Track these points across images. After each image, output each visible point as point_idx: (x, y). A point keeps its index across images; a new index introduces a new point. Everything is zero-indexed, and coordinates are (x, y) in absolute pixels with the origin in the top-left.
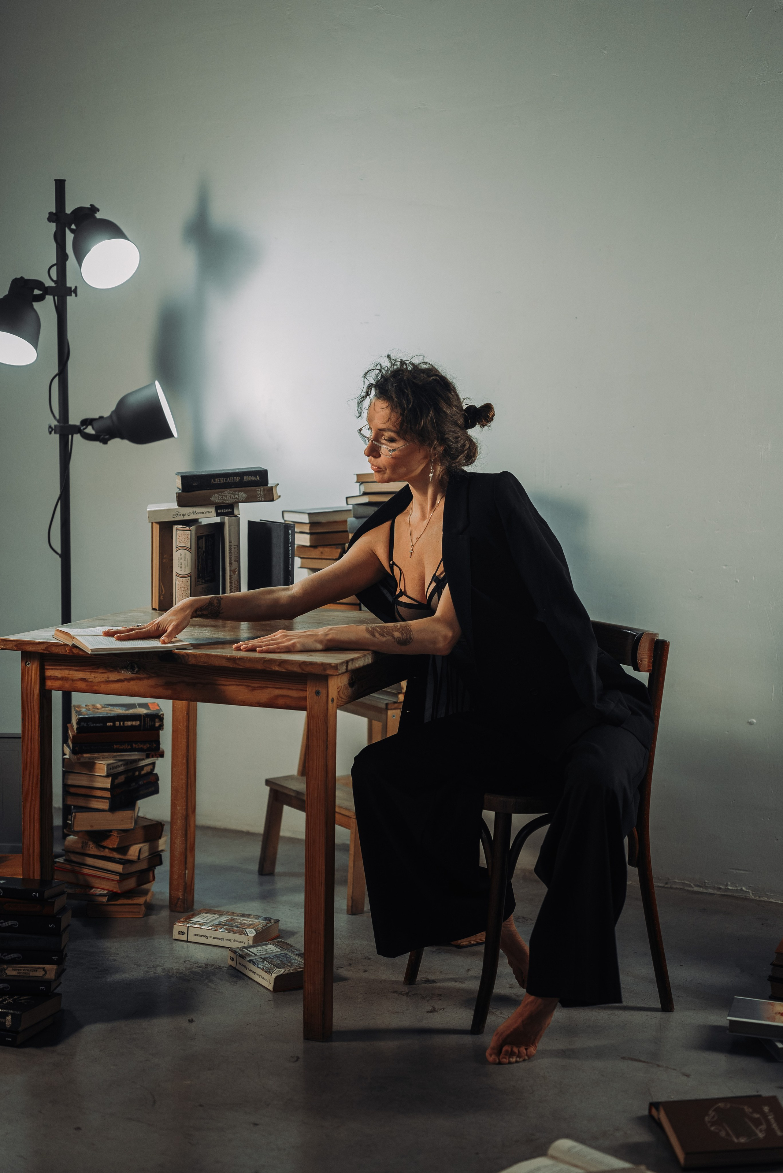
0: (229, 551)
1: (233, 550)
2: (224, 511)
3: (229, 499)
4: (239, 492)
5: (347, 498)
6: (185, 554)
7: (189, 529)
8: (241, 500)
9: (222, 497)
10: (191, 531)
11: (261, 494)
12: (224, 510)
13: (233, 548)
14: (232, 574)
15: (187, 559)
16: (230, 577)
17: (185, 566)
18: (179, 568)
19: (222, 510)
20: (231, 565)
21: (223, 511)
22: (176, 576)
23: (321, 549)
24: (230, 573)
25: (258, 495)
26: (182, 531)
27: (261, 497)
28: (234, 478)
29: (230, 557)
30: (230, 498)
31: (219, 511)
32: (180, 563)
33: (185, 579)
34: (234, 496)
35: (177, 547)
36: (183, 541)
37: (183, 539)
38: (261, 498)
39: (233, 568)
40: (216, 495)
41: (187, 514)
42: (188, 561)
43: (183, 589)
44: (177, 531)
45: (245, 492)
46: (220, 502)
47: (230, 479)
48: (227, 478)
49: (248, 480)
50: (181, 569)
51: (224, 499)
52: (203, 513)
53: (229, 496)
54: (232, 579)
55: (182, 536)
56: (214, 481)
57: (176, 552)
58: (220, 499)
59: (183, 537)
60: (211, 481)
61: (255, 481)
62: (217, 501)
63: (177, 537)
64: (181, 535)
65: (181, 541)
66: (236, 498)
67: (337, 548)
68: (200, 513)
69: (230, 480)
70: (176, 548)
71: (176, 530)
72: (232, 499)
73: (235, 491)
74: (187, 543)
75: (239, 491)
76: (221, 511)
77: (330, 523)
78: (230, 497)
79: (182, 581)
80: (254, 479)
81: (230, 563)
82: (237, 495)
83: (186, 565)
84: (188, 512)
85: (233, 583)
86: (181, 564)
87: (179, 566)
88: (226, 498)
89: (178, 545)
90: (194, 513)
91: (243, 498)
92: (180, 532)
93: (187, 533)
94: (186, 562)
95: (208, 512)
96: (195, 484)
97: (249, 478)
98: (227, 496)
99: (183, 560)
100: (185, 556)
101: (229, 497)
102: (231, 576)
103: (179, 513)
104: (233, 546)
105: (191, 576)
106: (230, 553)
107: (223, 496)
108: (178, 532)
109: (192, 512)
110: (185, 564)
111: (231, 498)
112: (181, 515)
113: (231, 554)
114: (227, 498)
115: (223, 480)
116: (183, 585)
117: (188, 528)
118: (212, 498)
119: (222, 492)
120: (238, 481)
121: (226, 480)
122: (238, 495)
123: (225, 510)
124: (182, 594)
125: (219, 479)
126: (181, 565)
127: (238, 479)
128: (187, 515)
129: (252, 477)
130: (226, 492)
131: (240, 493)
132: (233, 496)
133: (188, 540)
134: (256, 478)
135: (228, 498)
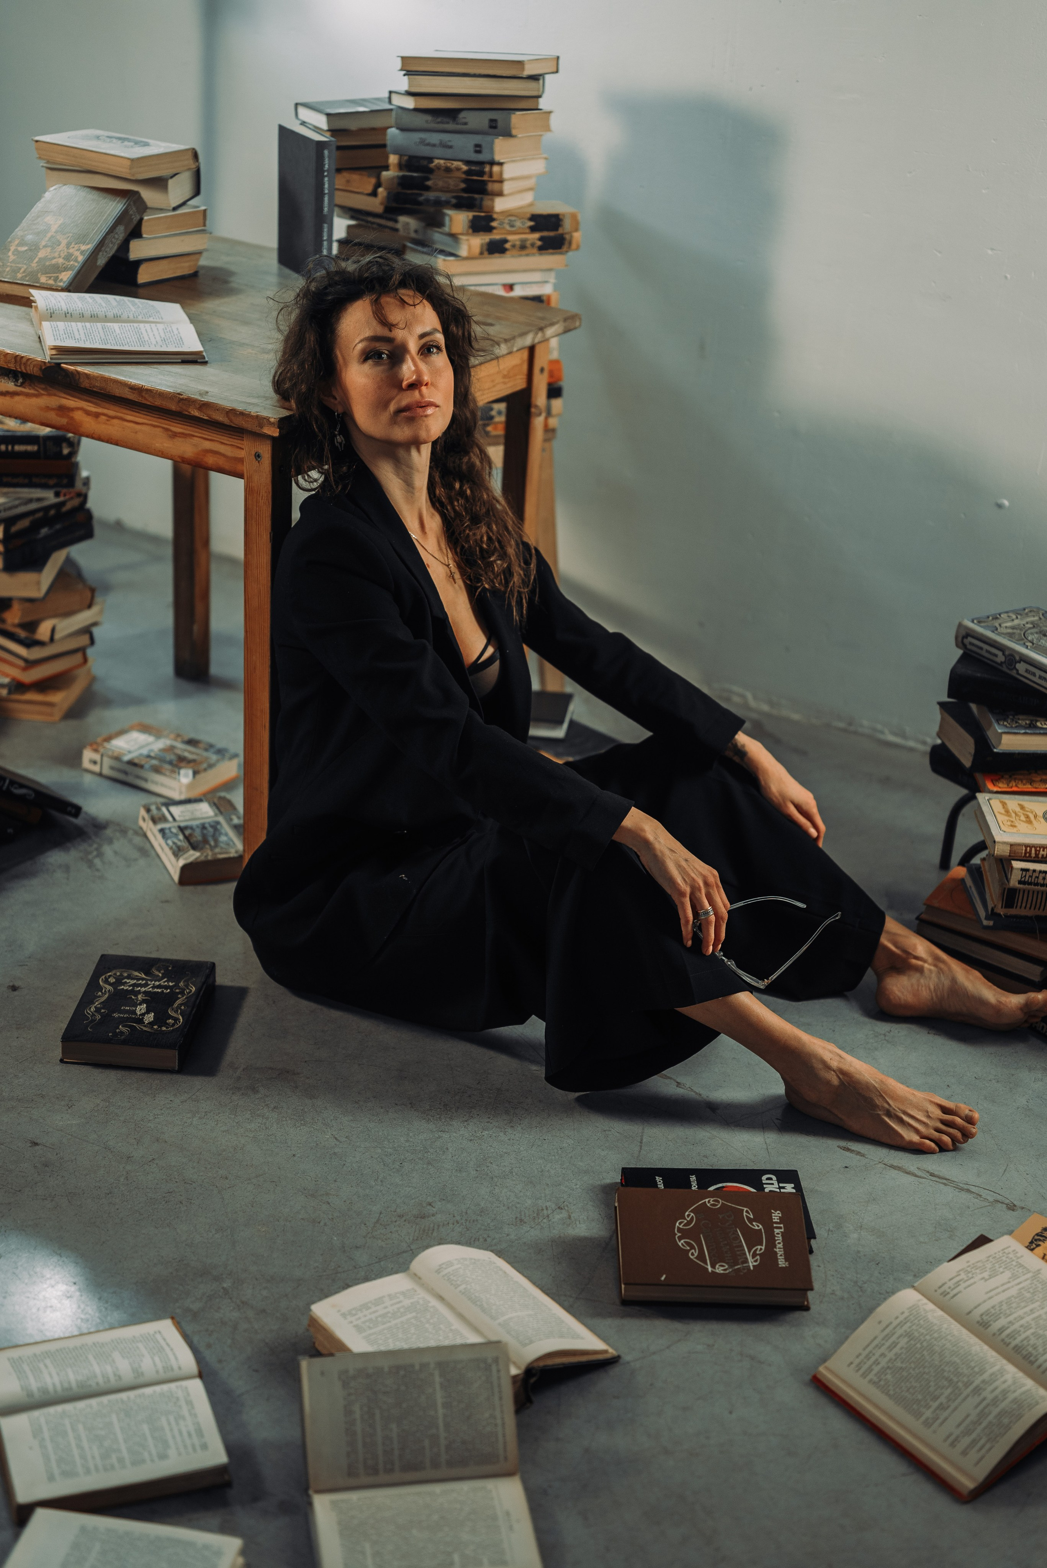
5: (390, 92)
23: (346, 175)
67: (369, 176)
77: (362, 131)
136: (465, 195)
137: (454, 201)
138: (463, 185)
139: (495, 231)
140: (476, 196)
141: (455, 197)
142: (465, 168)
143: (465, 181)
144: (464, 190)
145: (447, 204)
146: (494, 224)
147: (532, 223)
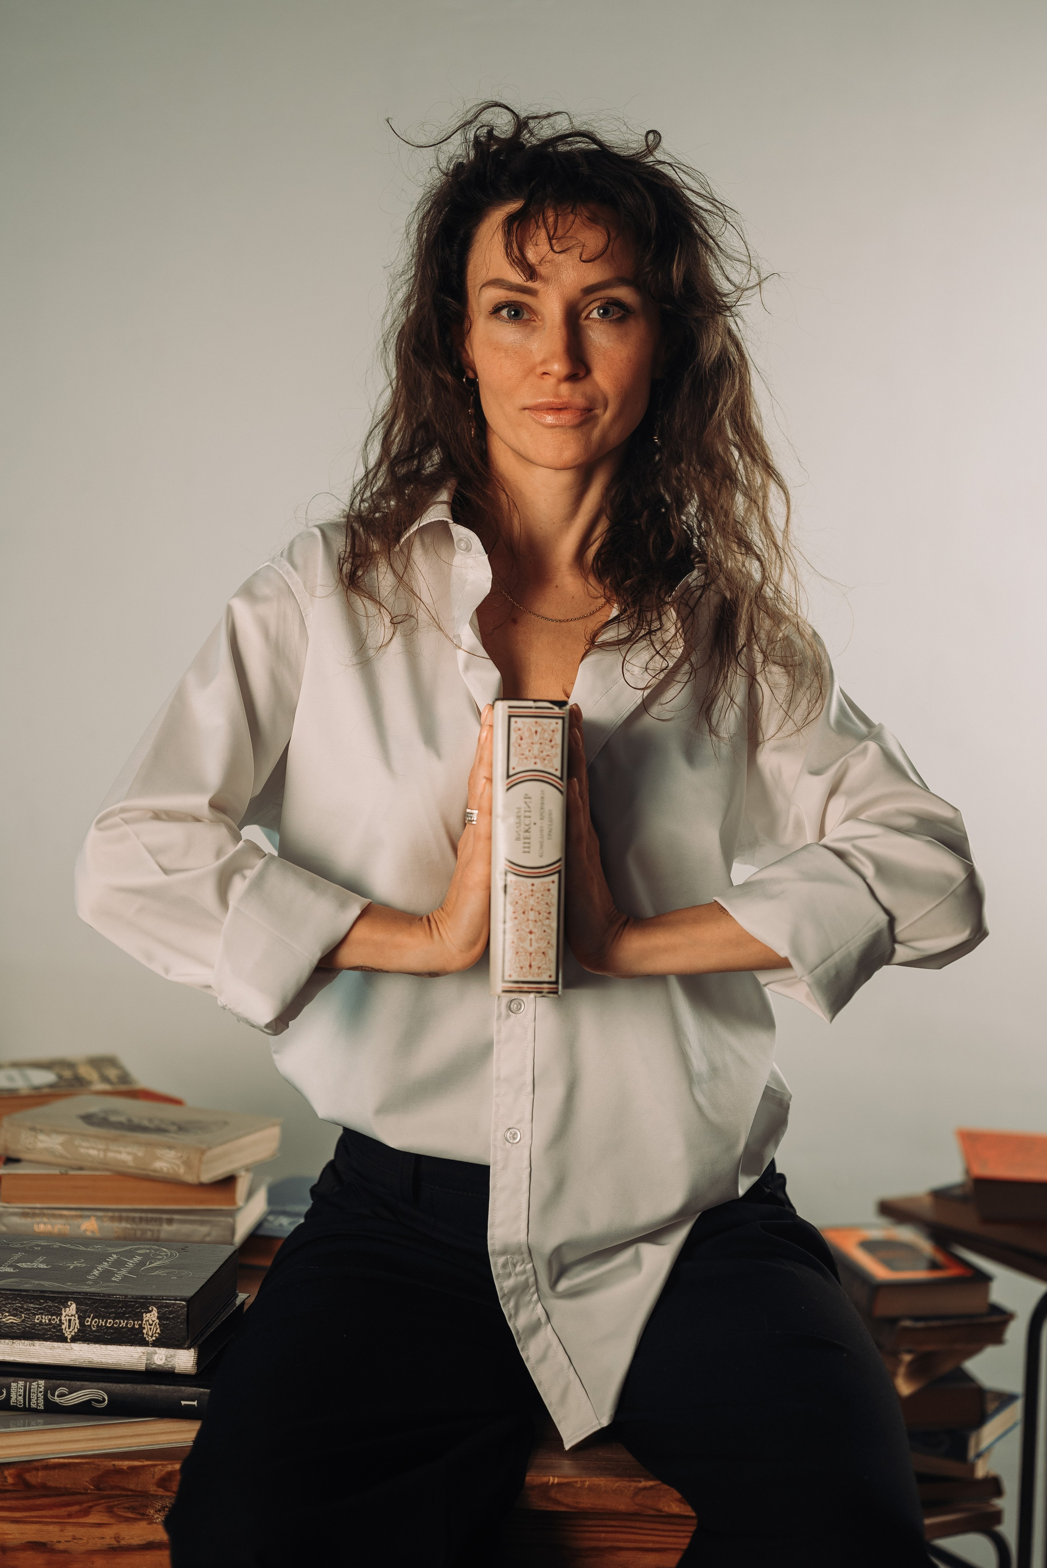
6: (542, 798)
10: (563, 718)
15: (550, 814)
17: (542, 837)
18: (521, 844)
22: (506, 871)
26: (534, 719)
32: (523, 827)
33: (543, 883)
35: (511, 772)
36: (536, 752)
37: (536, 747)
42: (551, 820)
43: (532, 915)
44: (513, 720)
55: (531, 736)
57: (508, 789)
59: (536, 738)
63: (513, 740)
64: (526, 734)
65: (527, 753)
70: (508, 776)
71: (510, 717)
74: (551, 761)
79: (530, 888)
83: (546, 832)
86: (527, 831)
87: (518, 839)
89: (517, 765)
92: (524, 723)
93: (552, 727)
94: (546, 823)
99: (535, 817)
100: (542, 804)
105: (559, 872)
108: (517, 723)
110: (542, 831)
116: (532, 901)
124: (531, 933)
126: (527, 834)
133: (554, 751)
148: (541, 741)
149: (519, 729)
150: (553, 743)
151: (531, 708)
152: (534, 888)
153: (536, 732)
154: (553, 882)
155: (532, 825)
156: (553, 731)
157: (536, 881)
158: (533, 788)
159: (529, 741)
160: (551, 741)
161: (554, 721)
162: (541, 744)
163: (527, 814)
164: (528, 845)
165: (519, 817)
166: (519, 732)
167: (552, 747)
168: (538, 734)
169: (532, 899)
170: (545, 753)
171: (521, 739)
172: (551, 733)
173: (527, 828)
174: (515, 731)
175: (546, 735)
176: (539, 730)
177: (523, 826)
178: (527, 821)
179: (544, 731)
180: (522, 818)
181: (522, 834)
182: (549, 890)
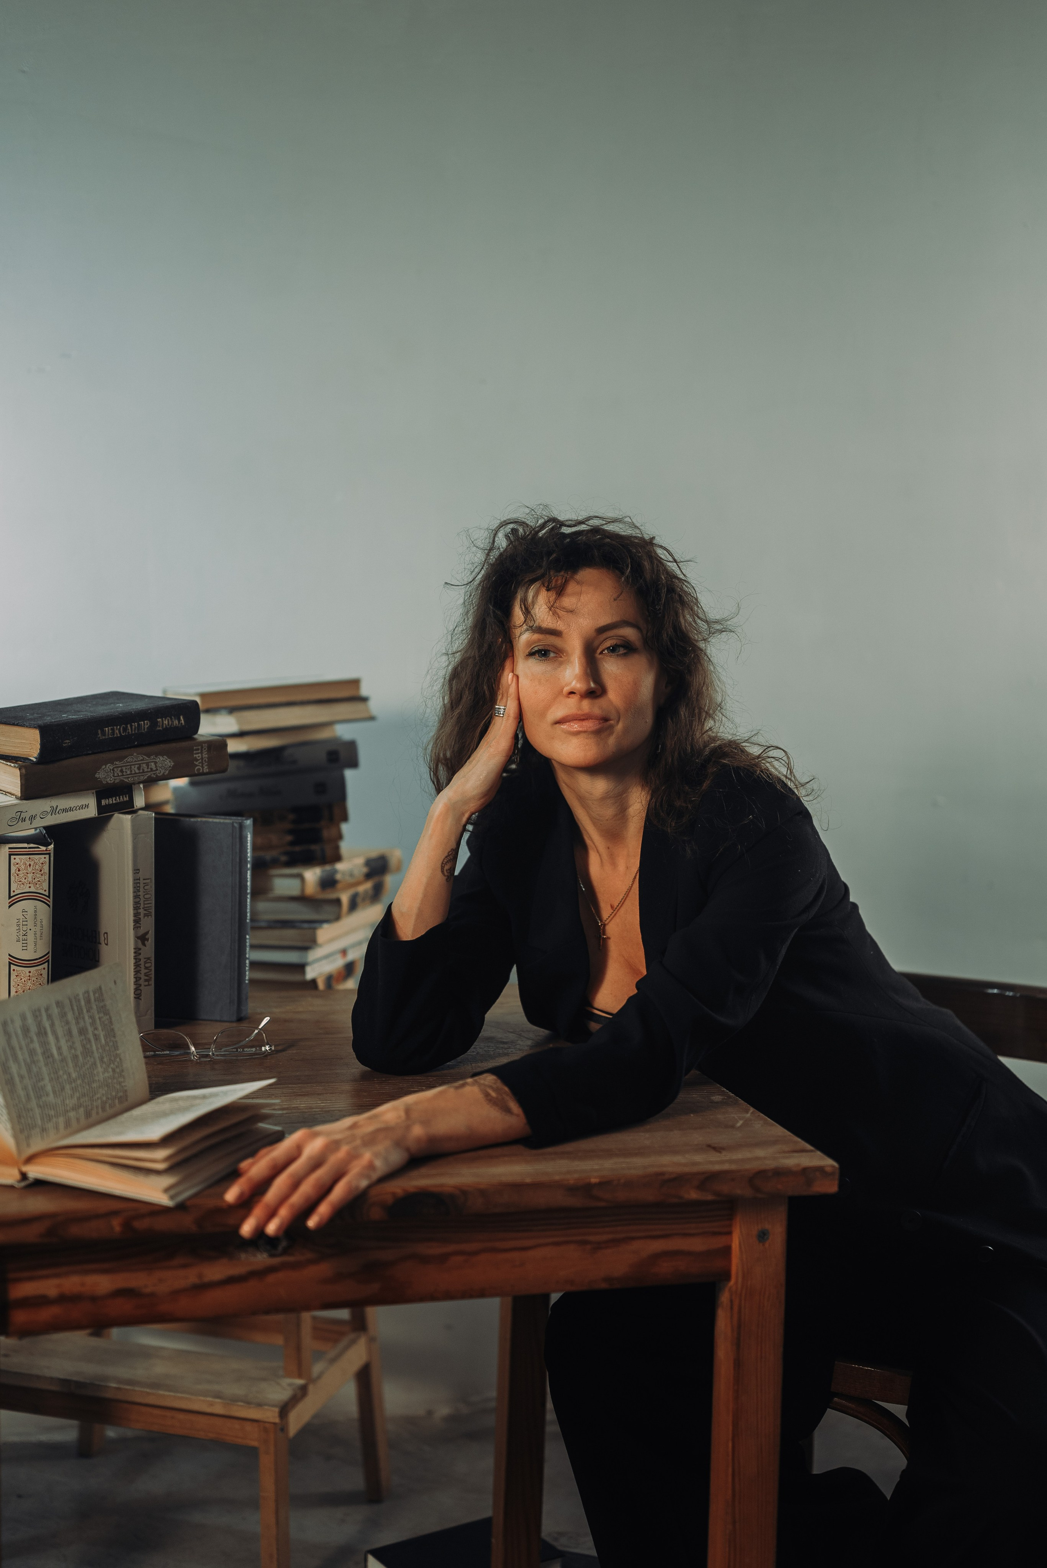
0: (134, 892)
1: (142, 890)
2: (114, 802)
3: (136, 773)
4: (156, 757)
6: (36, 911)
7: (46, 850)
8: (161, 774)
9: (122, 771)
10: (49, 854)
11: (202, 759)
12: (114, 798)
13: (142, 885)
14: (140, 945)
15: (41, 922)
16: (135, 953)
17: (36, 938)
18: (20, 944)
19: (110, 799)
20: (138, 925)
21: (111, 802)
22: (10, 964)
24: (136, 943)
25: (198, 760)
26: (28, 856)
27: (203, 764)
28: (139, 725)
29: (136, 907)
30: (137, 771)
31: (103, 802)
32: (21, 933)
33: (37, 970)
34: (148, 764)
35: (12, 894)
36: (30, 879)
37: (30, 876)
38: (203, 767)
39: (142, 931)
40: (109, 766)
41: (38, 816)
42: (42, 926)
44: (12, 857)
45: (169, 754)
46: (117, 781)
47: (131, 726)
48: (126, 725)
49: (164, 726)
50: (25, 948)
51: (124, 774)
52: (71, 809)
53: (137, 766)
54: (140, 957)
55: (26, 868)
56: (103, 733)
57: (10, 907)
58: (116, 775)
59: (30, 870)
60: (97, 734)
61: (176, 727)
62: (110, 780)
63: (13, 871)
64: (22, 867)
65: (23, 880)
66: (151, 769)
68: (65, 810)
69: (132, 728)
70: (10, 897)
71: (10, 855)
72: (143, 772)
73: (149, 755)
74: (41, 885)
75: (157, 754)
76: (107, 802)
78: (139, 768)
79: (28, 974)
80: (176, 722)
81: (137, 921)
82: (153, 764)
83: (38, 934)
84: (42, 810)
85: (142, 966)
86: (24, 935)
87: (18, 941)
88: (129, 772)
89: (16, 889)
90: (54, 811)
91: (166, 769)
92: (21, 859)
93: (41, 862)
94: (38, 928)
95: (82, 807)
96: (67, 743)
97: (166, 722)
98: (133, 767)
99: (30, 924)
100: (36, 915)
101: (136, 769)
102: (137, 951)
103: (23, 815)
104: (142, 881)
105: (48, 962)
106: (136, 897)
107: (124, 768)
108: (16, 859)
109: (49, 809)
110: (35, 934)
111: (141, 771)
112: (27, 819)
113: (138, 900)
114: (131, 771)
115: (120, 729)
116: (30, 984)
117: (44, 848)
118: (100, 775)
119: (121, 759)
120: (146, 730)
121: (125, 729)
122: (156, 763)
123: (116, 800)
125: (112, 729)
126: (24, 937)
127: (146, 726)
128: (38, 818)
129: (171, 719)
130: (129, 759)
131: (160, 759)
132: (144, 765)
133: (43, 878)
134: (179, 722)
135: (133, 772)
136: (297, 849)
137: (284, 858)
138: (289, 838)
139: (339, 886)
140: (313, 847)
141: (286, 853)
142: (291, 817)
143: (290, 832)
144: (292, 844)
145: (275, 863)
146: (338, 877)
147: (365, 870)
148: (34, 871)
149: (17, 864)
150: (42, 872)
151: (26, 848)
152: (31, 974)
153: (30, 865)
154: (44, 969)
155: (28, 930)
156: (42, 864)
157: (32, 969)
158: (28, 905)
159: (25, 871)
160: (41, 871)
161: (43, 856)
162: (33, 873)
163: (25, 923)
164: (26, 945)
165: (18, 925)
166: (17, 866)
167: (42, 875)
168: (31, 866)
169: (29, 982)
170: (37, 880)
171: (19, 871)
172: (40, 865)
173: (24, 933)
174: (14, 865)
175: (37, 867)
176: (32, 863)
177: (21, 931)
178: (25, 928)
179: (36, 864)
180: (21, 926)
181: (21, 937)
182: (41, 975)
